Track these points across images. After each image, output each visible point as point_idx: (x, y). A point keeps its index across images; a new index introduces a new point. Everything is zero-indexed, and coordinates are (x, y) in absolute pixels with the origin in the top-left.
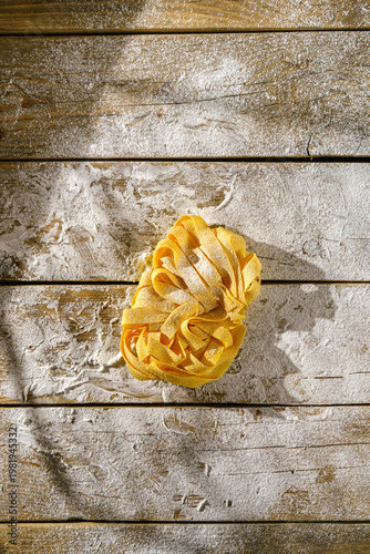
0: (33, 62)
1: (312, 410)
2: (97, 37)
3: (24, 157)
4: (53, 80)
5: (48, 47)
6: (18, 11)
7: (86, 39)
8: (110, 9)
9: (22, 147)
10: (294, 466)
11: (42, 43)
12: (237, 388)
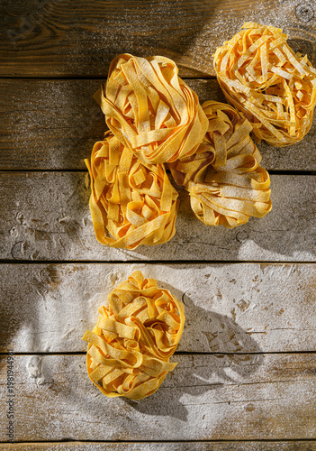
0: (39, 98)
1: (243, 357)
2: (86, 81)
3: (30, 168)
4: (53, 112)
5: (49, 87)
6: (28, 60)
7: (77, 81)
8: (95, 60)
9: (30, 161)
10: (230, 398)
11: (45, 84)
12: (188, 340)
